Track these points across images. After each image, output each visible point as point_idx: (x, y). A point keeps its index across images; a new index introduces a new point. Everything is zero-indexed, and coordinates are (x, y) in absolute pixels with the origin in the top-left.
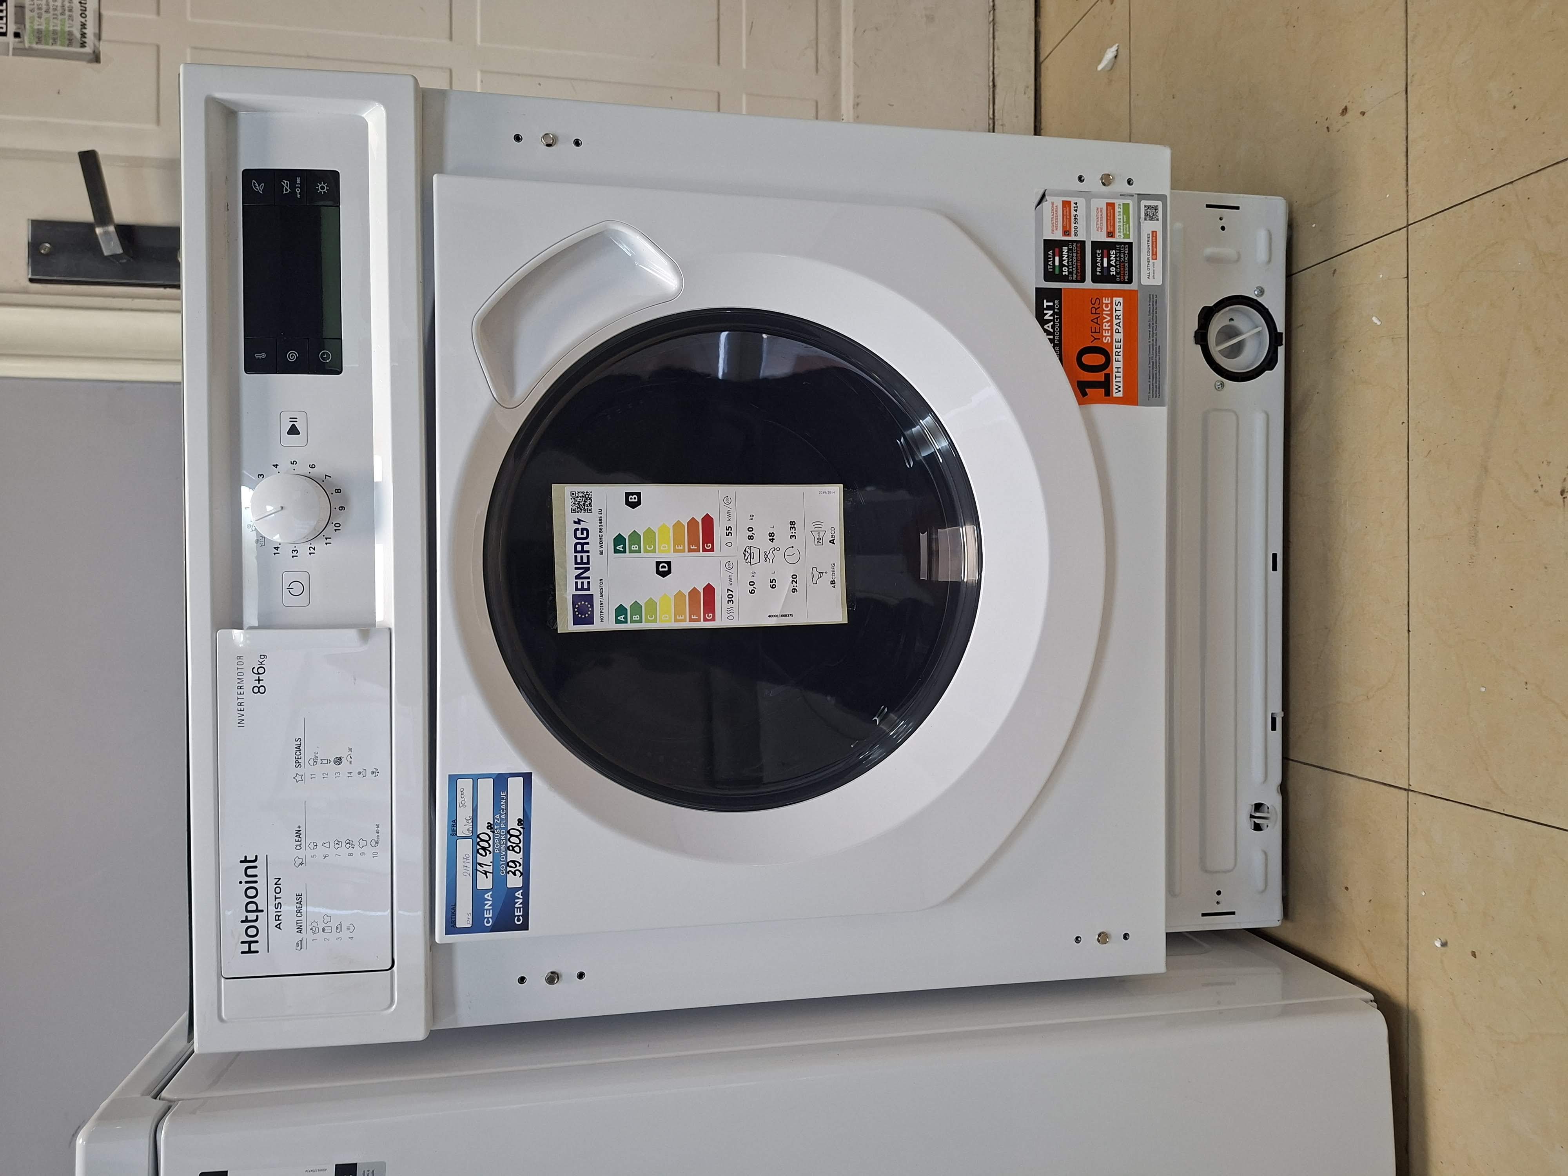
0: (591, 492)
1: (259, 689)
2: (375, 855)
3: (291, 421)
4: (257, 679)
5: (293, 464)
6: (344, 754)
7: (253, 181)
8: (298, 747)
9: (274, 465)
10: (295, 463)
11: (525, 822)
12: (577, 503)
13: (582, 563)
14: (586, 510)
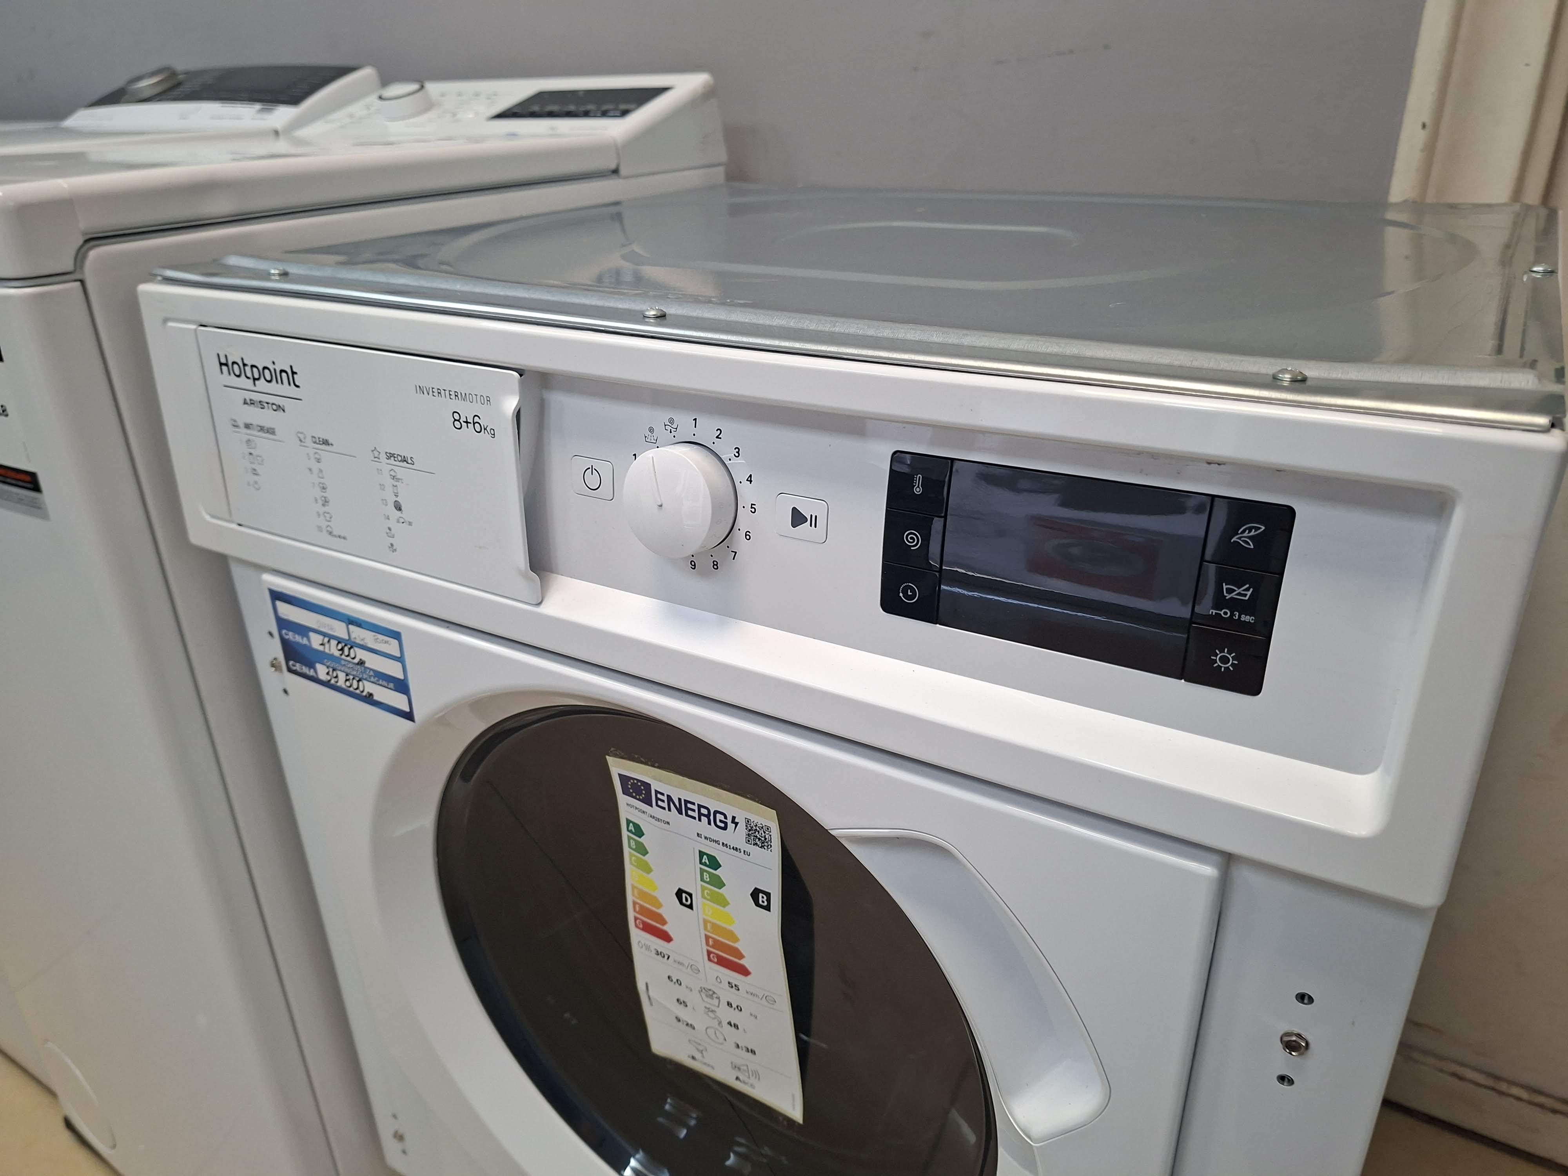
0: (771, 851)
1: (457, 421)
2: (320, 528)
3: (811, 516)
4: (469, 421)
5: (752, 508)
6: (406, 514)
7: (1263, 528)
8: (404, 460)
9: (751, 476)
10: (753, 510)
11: (369, 699)
12: (758, 829)
13: (687, 809)
14: (749, 836)
